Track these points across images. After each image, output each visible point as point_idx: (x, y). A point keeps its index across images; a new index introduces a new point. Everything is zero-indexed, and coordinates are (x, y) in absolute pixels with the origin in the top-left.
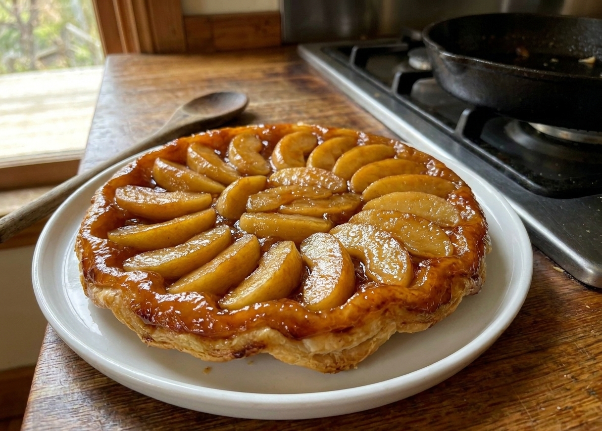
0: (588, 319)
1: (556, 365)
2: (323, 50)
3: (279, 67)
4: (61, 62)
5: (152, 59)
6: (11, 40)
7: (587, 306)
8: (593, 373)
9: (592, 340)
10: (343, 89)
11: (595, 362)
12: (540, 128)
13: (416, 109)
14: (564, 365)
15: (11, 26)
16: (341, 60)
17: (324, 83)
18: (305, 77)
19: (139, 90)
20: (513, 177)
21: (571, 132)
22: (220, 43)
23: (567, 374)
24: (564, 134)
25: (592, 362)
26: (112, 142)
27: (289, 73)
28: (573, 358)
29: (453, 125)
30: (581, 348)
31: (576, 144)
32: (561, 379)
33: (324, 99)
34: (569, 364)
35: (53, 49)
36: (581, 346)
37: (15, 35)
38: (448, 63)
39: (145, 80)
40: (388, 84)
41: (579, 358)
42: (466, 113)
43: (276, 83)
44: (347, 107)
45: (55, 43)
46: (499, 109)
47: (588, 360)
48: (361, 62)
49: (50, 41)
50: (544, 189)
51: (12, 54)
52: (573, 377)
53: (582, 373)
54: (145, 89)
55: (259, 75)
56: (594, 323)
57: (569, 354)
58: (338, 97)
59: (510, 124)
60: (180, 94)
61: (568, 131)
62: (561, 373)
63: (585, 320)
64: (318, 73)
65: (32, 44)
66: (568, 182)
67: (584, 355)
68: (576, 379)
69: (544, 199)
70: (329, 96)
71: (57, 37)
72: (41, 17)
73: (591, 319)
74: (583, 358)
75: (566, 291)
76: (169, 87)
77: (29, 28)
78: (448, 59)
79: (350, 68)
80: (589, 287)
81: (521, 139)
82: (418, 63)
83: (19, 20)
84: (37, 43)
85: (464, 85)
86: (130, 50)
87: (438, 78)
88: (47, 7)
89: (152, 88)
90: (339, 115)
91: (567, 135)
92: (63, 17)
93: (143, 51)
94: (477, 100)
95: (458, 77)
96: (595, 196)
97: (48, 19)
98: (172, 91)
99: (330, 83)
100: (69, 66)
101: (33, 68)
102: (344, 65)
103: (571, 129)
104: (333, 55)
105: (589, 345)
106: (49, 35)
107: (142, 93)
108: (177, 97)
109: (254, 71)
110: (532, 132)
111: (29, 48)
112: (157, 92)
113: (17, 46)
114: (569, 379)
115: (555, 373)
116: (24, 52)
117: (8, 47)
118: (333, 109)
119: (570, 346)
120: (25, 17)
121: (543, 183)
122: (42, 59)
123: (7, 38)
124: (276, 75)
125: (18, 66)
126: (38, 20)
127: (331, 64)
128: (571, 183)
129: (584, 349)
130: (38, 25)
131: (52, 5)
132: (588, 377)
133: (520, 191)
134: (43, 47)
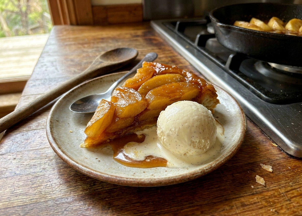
0: (289, 176)
1: (267, 203)
2: (163, 23)
3: (140, 32)
4: (42, 31)
5: (75, 28)
6: (17, 20)
7: (289, 167)
8: (288, 209)
9: (289, 188)
10: (171, 44)
11: (290, 202)
12: (273, 65)
13: (207, 54)
14: (272, 203)
15: (17, 13)
16: (171, 28)
17: (161, 40)
18: (152, 37)
19: (66, 43)
20: (254, 92)
21: (289, 67)
22: (111, 20)
23: (273, 209)
24: (286, 68)
25: (289, 202)
26: (46, 70)
27: (144, 35)
28: (278, 200)
29: (224, 63)
30: (283, 193)
31: (291, 74)
32: (269, 212)
33: (160, 49)
34: (275, 203)
35: (38, 25)
36: (283, 192)
37: (19, 18)
38: (221, 29)
39: (69, 38)
40: (193, 41)
41: (281, 199)
42: (231, 56)
43: (136, 40)
44: (172, 53)
45: (39, 22)
46: (248, 55)
47: (287, 201)
48: (182, 29)
49: (36, 21)
50: (270, 99)
51: (17, 27)
52: (276, 211)
53: (282, 209)
54: (69, 43)
55: (128, 36)
56: (292, 178)
57: (275, 196)
58: (167, 48)
59: (257, 63)
60: (86, 46)
61: (287, 67)
62: (269, 208)
63: (287, 176)
64: (159, 35)
65: (27, 22)
66: (284, 95)
67: (284, 198)
68: (278, 213)
69: (270, 105)
70: (163, 47)
71: (39, 19)
72: (32, 9)
73: (291, 175)
74: (284, 199)
75: (278, 158)
76: (81, 42)
77: (26, 14)
78: (221, 26)
79: (176, 33)
80: (291, 156)
81: (263, 71)
82: (211, 30)
83: (21, 11)
84: (30, 22)
85: (230, 41)
86: (65, 23)
87: (217, 38)
88: (35, 4)
89: (73, 43)
90: (166, 57)
91: (287, 69)
92: (43, 9)
93: (72, 24)
94: (236, 49)
95: (227, 37)
96: (298, 103)
97: (35, 11)
98: (82, 44)
99: (164, 40)
100: (45, 33)
101: (27, 34)
102: (173, 31)
103: (289, 66)
104: (168, 26)
105: (287, 192)
106: (35, 18)
107: (67, 45)
108: (84, 47)
109: (126, 34)
110: (269, 67)
111: (26, 24)
112: (74, 44)
113: (21, 23)
114: (273, 212)
115: (266, 208)
116: (23, 26)
117: (16, 23)
118: (163, 54)
119: (276, 192)
120: (24, 9)
121: (270, 96)
122: (32, 30)
123: (15, 19)
124: (138, 36)
125: (20, 33)
126: (30, 11)
127: (166, 31)
128: (286, 96)
129: (284, 194)
130: (30, 13)
131: (37, 3)
132: (285, 211)
133: (257, 99)
134: (33, 23)
